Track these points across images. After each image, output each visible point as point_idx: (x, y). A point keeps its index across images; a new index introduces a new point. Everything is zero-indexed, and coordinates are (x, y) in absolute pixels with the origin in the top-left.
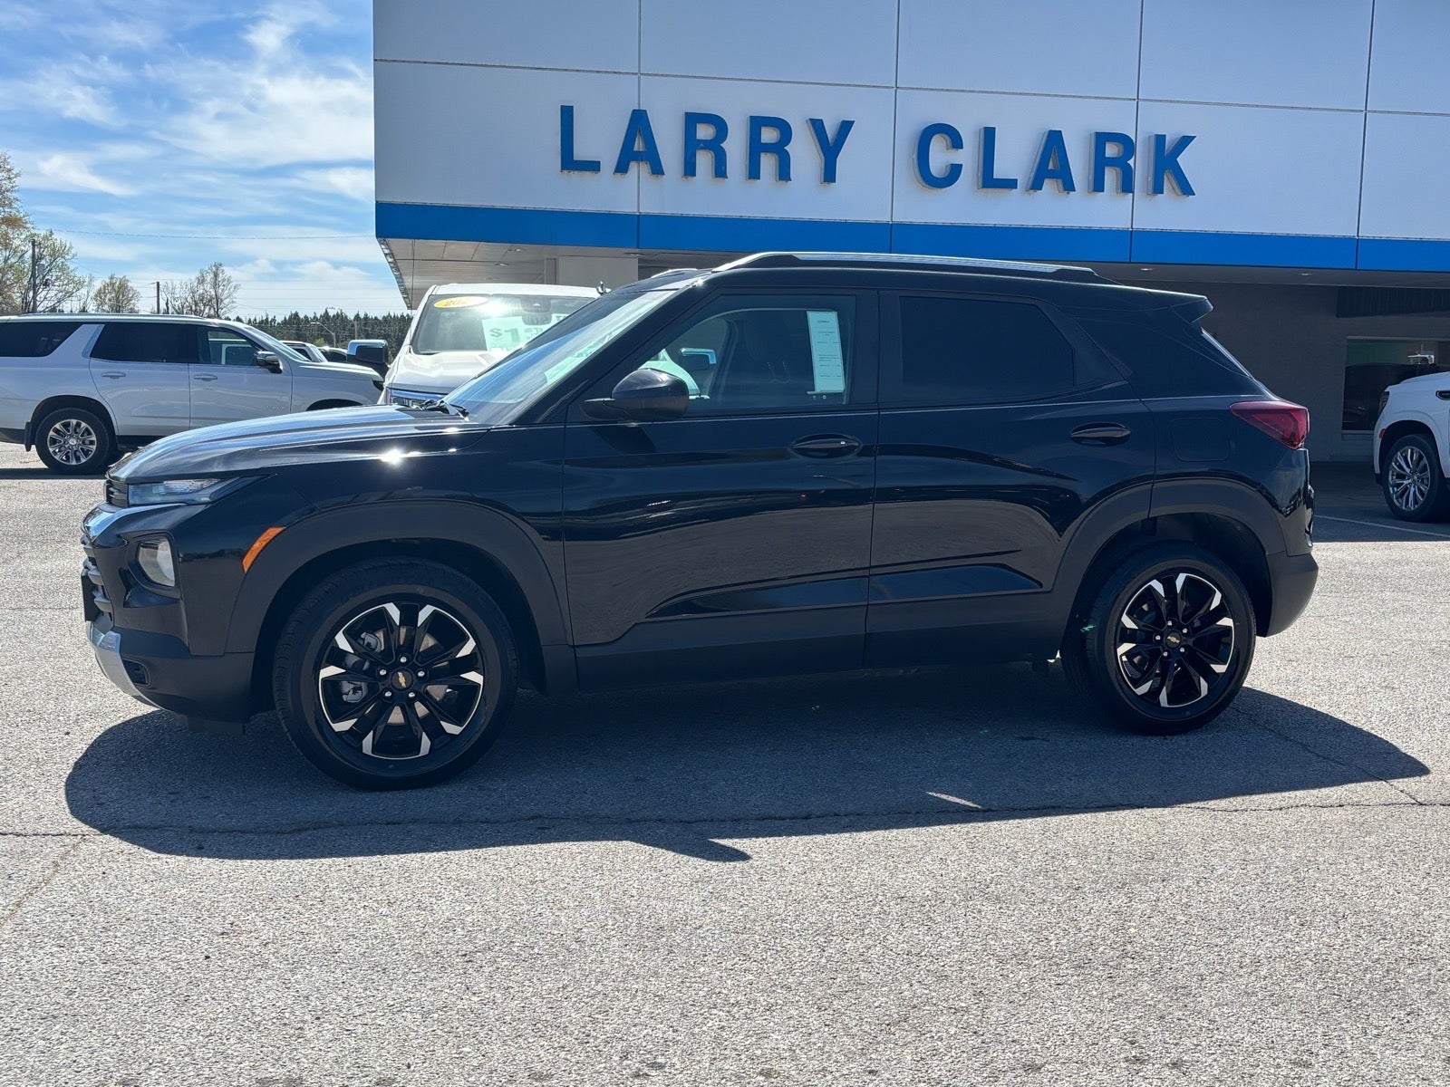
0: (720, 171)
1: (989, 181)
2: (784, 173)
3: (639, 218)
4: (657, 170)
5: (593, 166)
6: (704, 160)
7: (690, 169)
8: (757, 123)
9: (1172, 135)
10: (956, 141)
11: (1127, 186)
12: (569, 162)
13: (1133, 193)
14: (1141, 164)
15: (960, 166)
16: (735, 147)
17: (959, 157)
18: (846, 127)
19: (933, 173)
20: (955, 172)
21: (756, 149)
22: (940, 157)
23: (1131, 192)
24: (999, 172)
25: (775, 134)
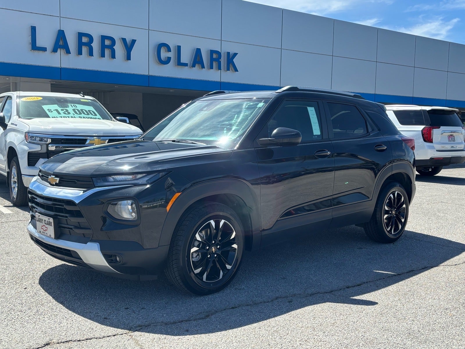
0: (91, 54)
1: (179, 63)
2: (113, 56)
3: (61, 69)
4: (68, 52)
5: (44, 49)
6: (85, 49)
7: (80, 53)
8: (104, 38)
9: (232, 52)
10: (169, 50)
11: (219, 68)
12: (34, 47)
13: (221, 70)
14: (223, 61)
15: (170, 58)
16: (96, 45)
17: (170, 55)
18: (134, 42)
19: (162, 59)
20: (169, 59)
21: (103, 47)
22: (164, 54)
23: (220, 70)
24: (183, 60)
25: (109, 42)
